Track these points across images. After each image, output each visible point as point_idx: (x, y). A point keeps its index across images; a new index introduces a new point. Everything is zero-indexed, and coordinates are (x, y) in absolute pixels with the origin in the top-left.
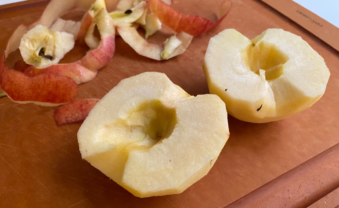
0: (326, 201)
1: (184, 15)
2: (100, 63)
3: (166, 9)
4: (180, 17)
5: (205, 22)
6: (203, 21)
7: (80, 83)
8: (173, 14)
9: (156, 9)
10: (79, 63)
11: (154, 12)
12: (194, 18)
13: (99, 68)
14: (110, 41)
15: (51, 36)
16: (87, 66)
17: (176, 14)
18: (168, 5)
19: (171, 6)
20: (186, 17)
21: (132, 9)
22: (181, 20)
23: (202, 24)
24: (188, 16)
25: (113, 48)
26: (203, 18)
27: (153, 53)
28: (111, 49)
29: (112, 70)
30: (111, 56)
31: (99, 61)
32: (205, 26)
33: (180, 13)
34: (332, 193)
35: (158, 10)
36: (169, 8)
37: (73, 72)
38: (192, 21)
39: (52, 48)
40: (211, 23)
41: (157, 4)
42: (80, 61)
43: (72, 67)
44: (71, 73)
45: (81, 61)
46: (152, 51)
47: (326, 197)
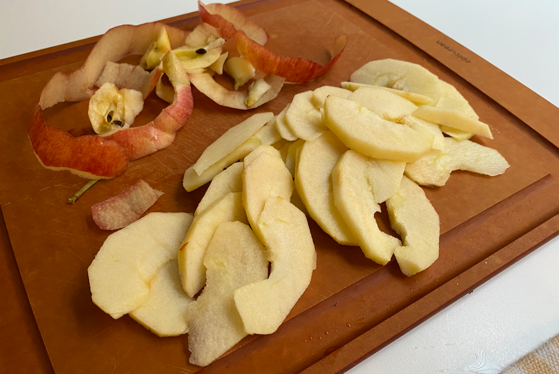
0: (458, 282)
1: (283, 58)
2: (178, 123)
3: (259, 51)
4: (278, 60)
5: (311, 66)
6: (308, 64)
7: (156, 150)
8: (269, 57)
9: (246, 51)
10: (153, 126)
11: (244, 54)
12: (296, 61)
13: (177, 129)
14: (186, 94)
15: (119, 96)
16: (162, 128)
17: (272, 57)
18: (261, 46)
19: (266, 46)
20: (286, 60)
21: (206, 48)
22: (280, 64)
23: (308, 68)
24: (288, 59)
25: (191, 101)
26: (308, 61)
27: (236, 102)
28: (188, 103)
29: (194, 135)
30: (190, 112)
31: (177, 120)
32: (312, 70)
33: (277, 55)
34: (465, 273)
35: (249, 52)
36: (263, 49)
37: (146, 136)
38: (294, 65)
39: (121, 112)
40: (320, 67)
41: (247, 45)
42: (153, 122)
43: (145, 131)
44: (145, 138)
45: (155, 122)
46: (234, 99)
47: (459, 277)
